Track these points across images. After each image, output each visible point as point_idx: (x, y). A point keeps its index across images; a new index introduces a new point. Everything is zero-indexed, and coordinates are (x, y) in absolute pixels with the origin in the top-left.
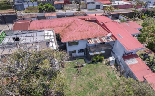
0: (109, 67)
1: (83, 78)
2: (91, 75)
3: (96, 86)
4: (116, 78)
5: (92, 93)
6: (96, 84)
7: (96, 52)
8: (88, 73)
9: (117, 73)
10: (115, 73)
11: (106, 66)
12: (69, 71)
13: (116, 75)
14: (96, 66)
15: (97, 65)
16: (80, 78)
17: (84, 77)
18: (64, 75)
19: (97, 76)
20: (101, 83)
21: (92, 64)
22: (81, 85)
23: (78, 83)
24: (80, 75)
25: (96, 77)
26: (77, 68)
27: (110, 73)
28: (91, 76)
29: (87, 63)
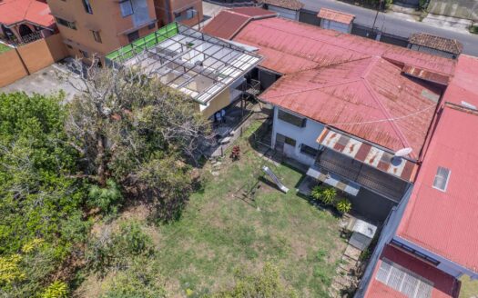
0: (340, 243)
1: (245, 210)
2: (272, 219)
3: (256, 250)
4: (329, 285)
5: (234, 256)
6: (260, 249)
7: (329, 176)
8: (271, 211)
9: (346, 276)
10: (338, 270)
11: (338, 236)
12: (239, 175)
13: (338, 278)
14: (310, 213)
15: (314, 213)
16: (243, 205)
17: (250, 210)
18: (217, 173)
19: (282, 234)
20: (275, 257)
21: (304, 202)
22: (226, 219)
23: (226, 209)
24: (250, 202)
25: (277, 234)
26: (261, 183)
27: (325, 258)
28: (266, 222)
29: (298, 190)
